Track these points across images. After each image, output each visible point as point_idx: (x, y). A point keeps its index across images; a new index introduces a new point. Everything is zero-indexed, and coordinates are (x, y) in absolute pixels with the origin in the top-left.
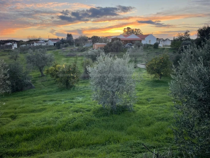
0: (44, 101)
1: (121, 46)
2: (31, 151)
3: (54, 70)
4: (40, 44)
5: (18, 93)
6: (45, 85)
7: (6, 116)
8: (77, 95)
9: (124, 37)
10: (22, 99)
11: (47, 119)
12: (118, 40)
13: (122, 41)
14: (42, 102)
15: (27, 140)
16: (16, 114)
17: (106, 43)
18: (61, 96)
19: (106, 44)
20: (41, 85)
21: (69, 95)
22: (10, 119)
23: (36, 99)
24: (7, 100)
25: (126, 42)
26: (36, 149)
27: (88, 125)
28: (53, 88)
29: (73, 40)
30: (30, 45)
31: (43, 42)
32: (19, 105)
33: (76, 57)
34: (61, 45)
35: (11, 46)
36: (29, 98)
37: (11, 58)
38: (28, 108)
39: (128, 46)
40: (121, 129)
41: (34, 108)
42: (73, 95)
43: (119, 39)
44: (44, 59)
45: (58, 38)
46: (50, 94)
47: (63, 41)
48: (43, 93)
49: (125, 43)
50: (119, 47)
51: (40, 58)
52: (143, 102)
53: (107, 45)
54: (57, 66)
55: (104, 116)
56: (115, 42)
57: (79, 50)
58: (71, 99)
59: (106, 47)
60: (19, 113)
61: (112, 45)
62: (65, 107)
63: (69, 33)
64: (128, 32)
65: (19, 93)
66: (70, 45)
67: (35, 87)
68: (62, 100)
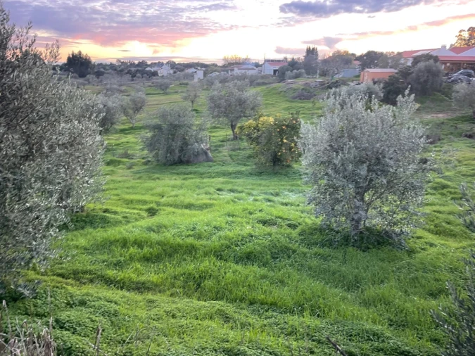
0: (219, 190)
1: (438, 76)
2: (143, 283)
3: (255, 128)
4: (243, 71)
5: (182, 166)
6: (234, 157)
7: (141, 207)
8: (288, 187)
9: (453, 54)
10: (184, 179)
11: (198, 227)
12: (432, 61)
13: (445, 64)
14: (212, 190)
15: (147, 259)
16: (160, 207)
17: (396, 69)
18: (253, 184)
19: (396, 71)
20: (225, 156)
21: (272, 184)
22: (144, 214)
23: (205, 183)
24: (158, 178)
25: (457, 65)
26: (153, 282)
27: (277, 258)
28: (248, 165)
29: (317, 63)
30: (228, 72)
31: (250, 67)
32: (173, 191)
33: (313, 102)
34: (286, 72)
35: (192, 76)
36: (194, 180)
37: (185, 99)
38: (182, 198)
39: (461, 77)
40: (353, 285)
41: (192, 201)
42: (281, 185)
43: (436, 59)
44: (241, 102)
45: (286, 59)
46: (235, 177)
47: (293, 64)
48: (224, 174)
49: (452, 70)
50: (430, 78)
51: (233, 100)
52: (452, 231)
53: (396, 73)
54: (261, 119)
55: (323, 246)
56: (421, 65)
57: (324, 84)
58: (272, 194)
59: (394, 77)
60: (164, 205)
61: (413, 72)
62: (247, 209)
63: (312, 46)
64: (469, 40)
65: (182, 169)
66: (308, 73)
67: (214, 159)
68: (255, 192)
